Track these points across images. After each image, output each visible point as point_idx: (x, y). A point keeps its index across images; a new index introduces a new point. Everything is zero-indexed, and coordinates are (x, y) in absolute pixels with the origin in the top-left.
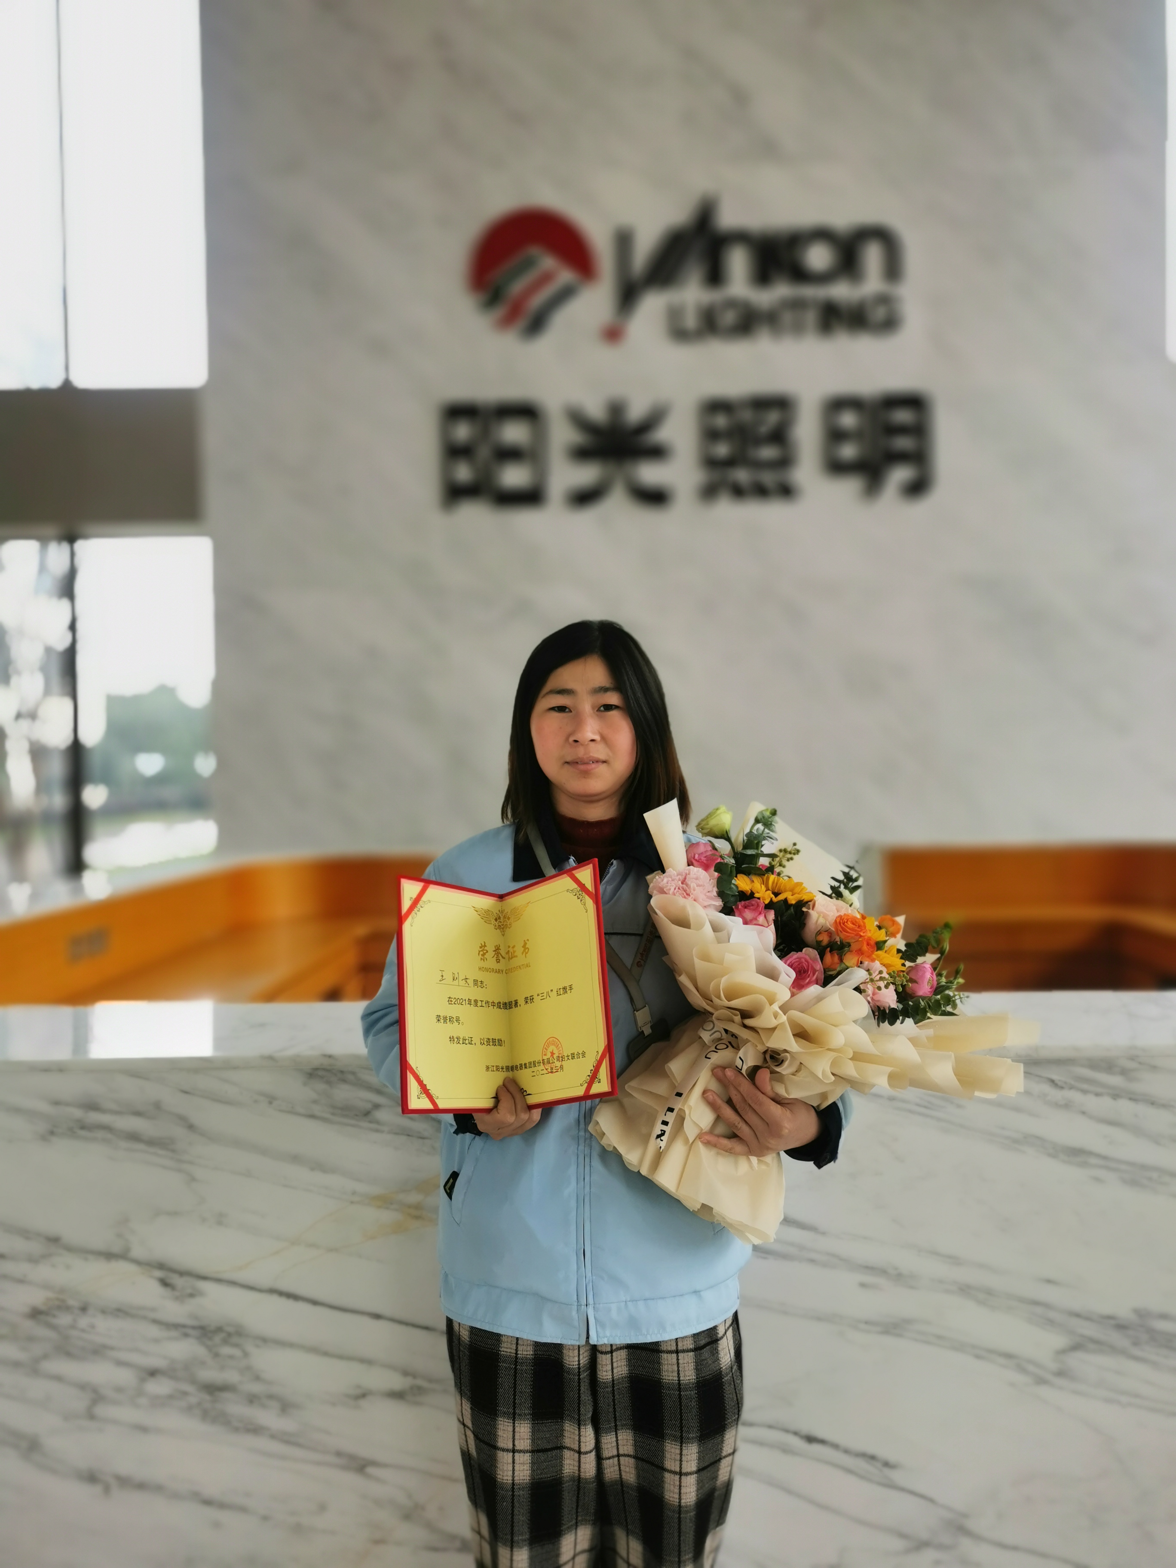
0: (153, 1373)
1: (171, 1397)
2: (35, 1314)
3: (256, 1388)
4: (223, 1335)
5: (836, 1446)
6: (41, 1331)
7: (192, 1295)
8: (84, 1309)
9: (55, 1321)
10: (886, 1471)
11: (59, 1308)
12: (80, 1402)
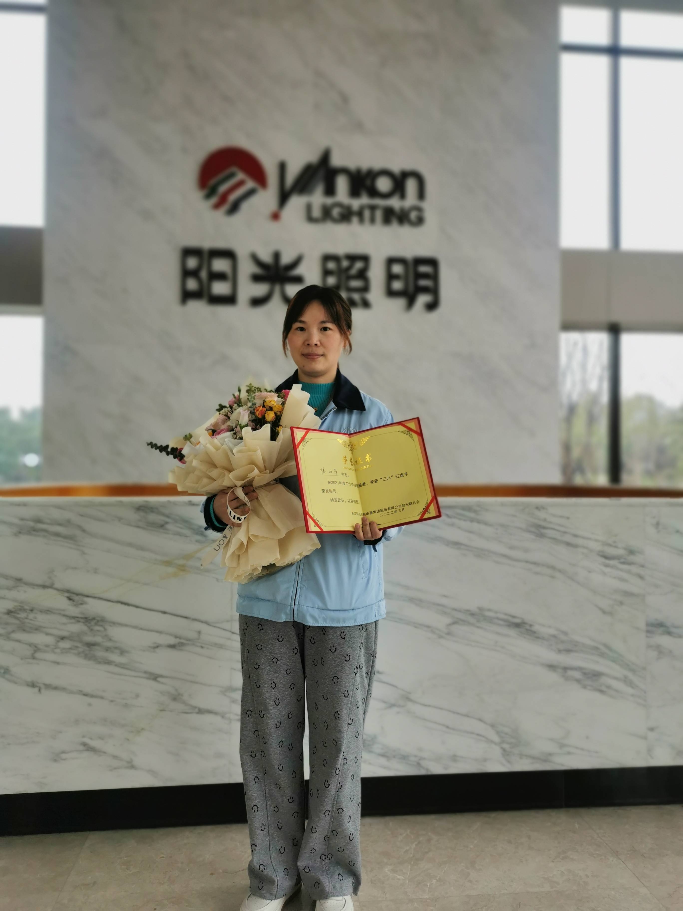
0: (63, 638)
1: (70, 649)
2: (9, 612)
3: (109, 644)
4: (95, 621)
6: (12, 620)
7: (82, 604)
8: (32, 610)
9: (19, 616)
11: (20, 610)
12: (28, 652)
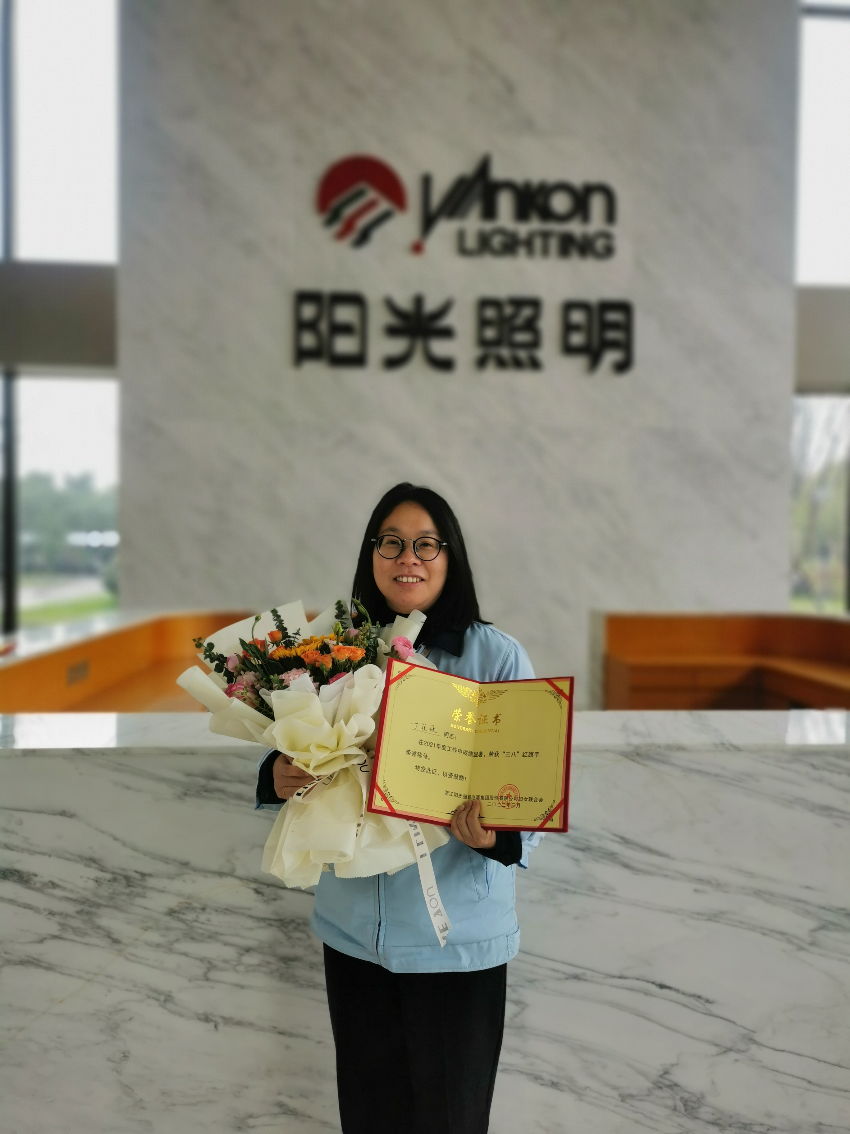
0: (248, 950)
1: (259, 965)
2: (171, 912)
4: (294, 925)
5: (677, 991)
6: (175, 924)
7: (275, 899)
8: (203, 909)
9: (184, 917)
10: (708, 1005)
11: (187, 908)
12: (199, 970)
